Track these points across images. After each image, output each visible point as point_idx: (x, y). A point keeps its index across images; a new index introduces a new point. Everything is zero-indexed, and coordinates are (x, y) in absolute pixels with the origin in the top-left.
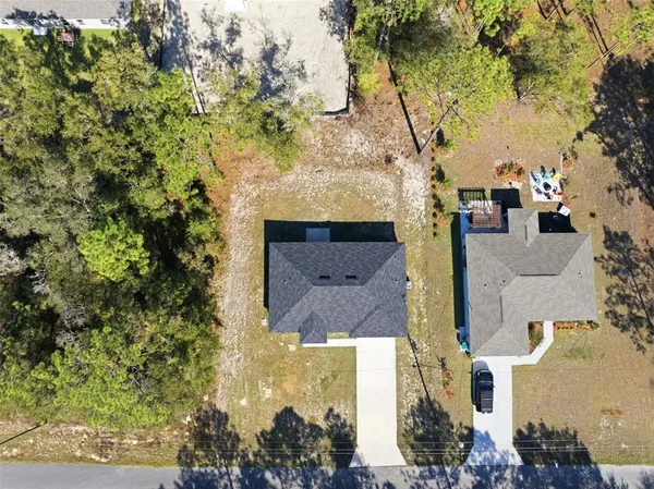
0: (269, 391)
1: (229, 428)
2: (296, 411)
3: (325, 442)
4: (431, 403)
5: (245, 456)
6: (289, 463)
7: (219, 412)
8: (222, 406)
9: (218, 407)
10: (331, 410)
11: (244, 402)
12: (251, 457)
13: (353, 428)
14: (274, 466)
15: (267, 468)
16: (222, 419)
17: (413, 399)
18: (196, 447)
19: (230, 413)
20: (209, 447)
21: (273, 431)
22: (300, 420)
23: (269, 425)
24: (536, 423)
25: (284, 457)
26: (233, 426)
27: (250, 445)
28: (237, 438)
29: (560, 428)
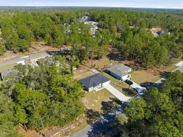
0: (96, 101)
1: (94, 111)
2: (104, 101)
3: (114, 103)
4: (124, 88)
5: (102, 114)
6: (112, 109)
7: (90, 110)
8: (89, 108)
9: (88, 109)
10: (110, 98)
11: (93, 105)
12: (103, 113)
13: (116, 98)
14: (109, 112)
15: (108, 113)
16: (91, 111)
17: (121, 90)
18: (90, 119)
19: (92, 109)
20: (93, 117)
21: (103, 107)
22: (106, 102)
23: (102, 106)
24: (141, 83)
25: (109, 109)
26: (94, 110)
27: (101, 111)
28: (97, 112)
29: (144, 82)
